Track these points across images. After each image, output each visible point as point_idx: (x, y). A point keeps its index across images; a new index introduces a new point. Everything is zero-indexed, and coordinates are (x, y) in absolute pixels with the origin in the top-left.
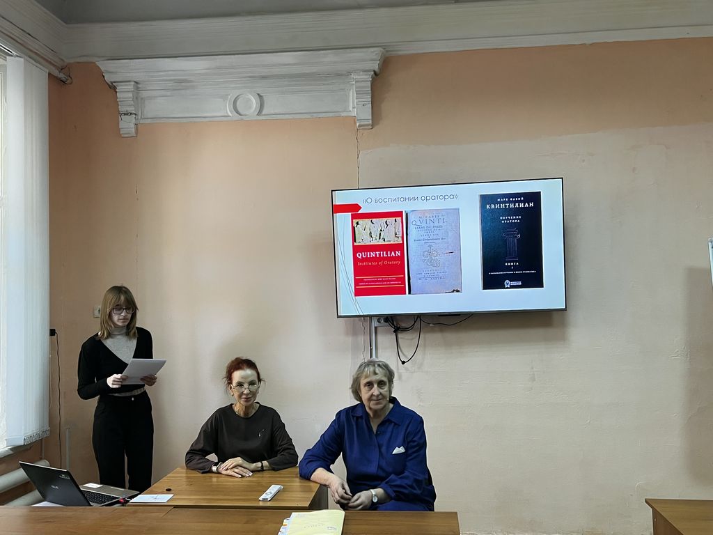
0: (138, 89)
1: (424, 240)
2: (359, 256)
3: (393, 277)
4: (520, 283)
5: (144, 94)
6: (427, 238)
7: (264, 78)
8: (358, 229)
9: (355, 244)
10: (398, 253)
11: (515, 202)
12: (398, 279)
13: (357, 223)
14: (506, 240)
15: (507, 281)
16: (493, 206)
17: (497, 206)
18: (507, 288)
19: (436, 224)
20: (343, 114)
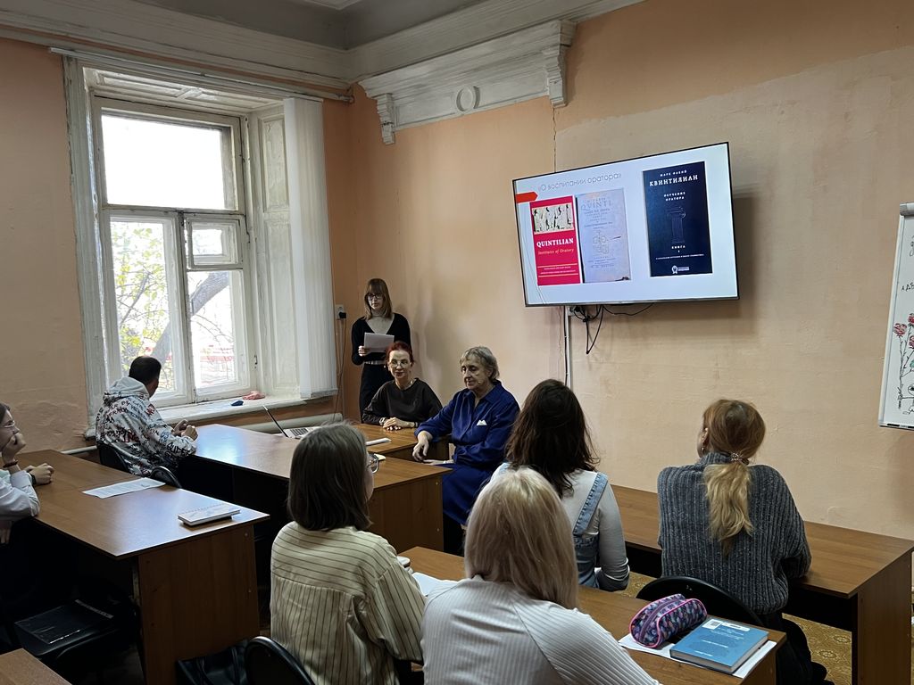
0: (393, 99)
1: (593, 225)
2: (540, 244)
3: (568, 265)
4: (688, 269)
5: (397, 103)
6: (595, 222)
7: (476, 70)
8: (537, 217)
9: (535, 233)
10: (571, 241)
11: (678, 176)
12: (573, 268)
13: (535, 212)
14: (671, 221)
15: (675, 267)
16: (656, 182)
17: (661, 183)
18: (675, 274)
19: (603, 207)
20: (541, 95)
